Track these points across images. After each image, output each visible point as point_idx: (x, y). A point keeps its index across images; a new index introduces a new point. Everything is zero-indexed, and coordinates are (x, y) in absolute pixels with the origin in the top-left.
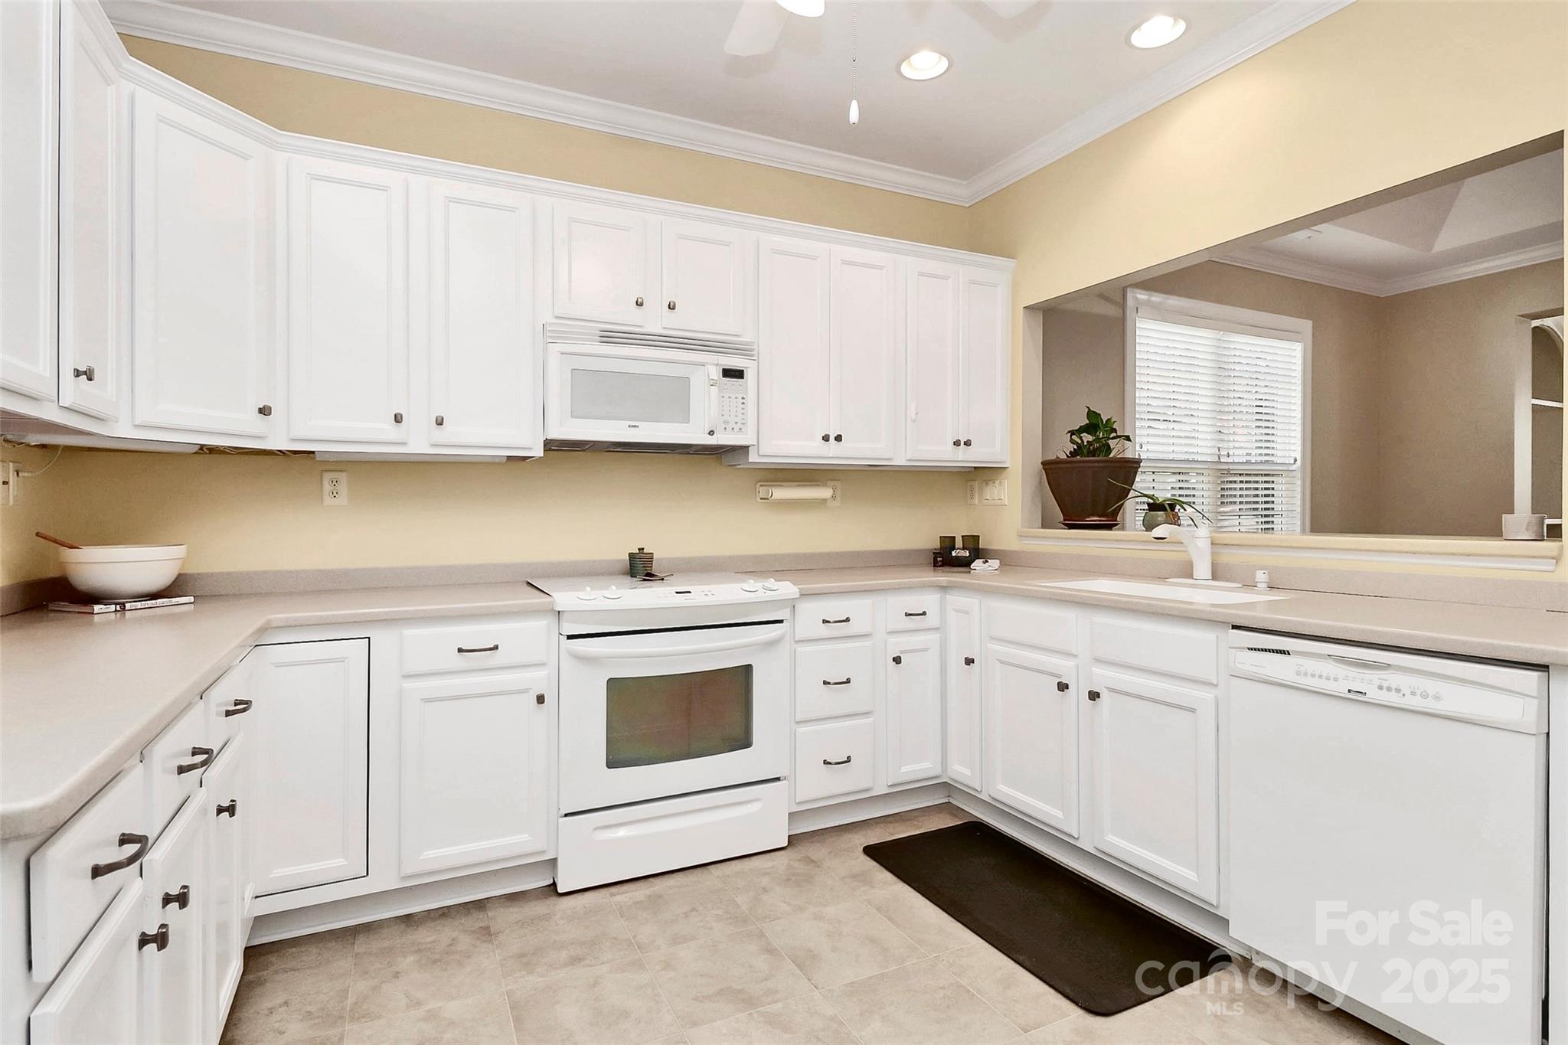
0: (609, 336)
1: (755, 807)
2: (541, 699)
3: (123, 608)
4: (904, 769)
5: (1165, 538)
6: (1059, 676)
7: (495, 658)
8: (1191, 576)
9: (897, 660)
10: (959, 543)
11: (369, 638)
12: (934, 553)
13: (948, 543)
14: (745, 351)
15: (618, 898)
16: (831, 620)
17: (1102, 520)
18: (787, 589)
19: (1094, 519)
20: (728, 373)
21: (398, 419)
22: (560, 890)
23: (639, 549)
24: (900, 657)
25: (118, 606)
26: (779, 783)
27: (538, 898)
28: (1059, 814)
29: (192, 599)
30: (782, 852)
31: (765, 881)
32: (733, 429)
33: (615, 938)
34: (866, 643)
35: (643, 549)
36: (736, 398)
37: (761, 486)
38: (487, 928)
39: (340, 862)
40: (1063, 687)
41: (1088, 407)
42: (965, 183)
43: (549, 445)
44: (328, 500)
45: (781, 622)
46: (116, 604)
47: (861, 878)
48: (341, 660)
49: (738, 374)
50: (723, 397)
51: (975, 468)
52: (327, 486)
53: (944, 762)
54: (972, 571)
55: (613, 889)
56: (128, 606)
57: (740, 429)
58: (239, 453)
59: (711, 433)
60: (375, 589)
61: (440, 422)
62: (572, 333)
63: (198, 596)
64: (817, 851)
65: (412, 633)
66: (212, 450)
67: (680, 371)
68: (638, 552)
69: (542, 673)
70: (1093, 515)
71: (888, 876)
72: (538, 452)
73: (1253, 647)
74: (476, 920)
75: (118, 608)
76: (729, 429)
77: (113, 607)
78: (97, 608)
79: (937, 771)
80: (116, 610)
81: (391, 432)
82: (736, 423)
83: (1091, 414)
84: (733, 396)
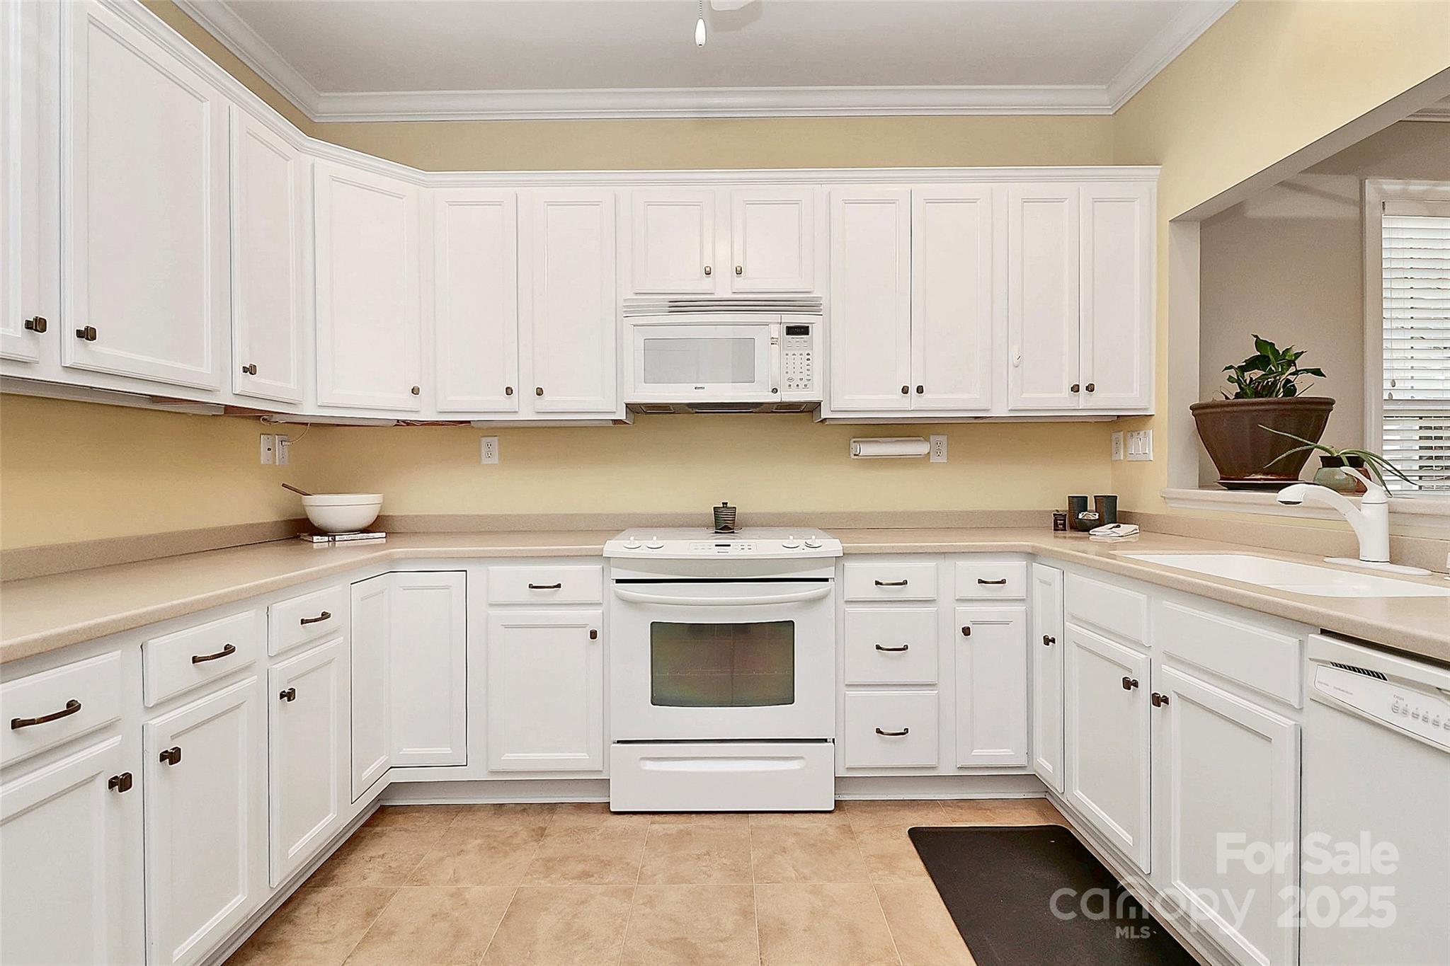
0: (678, 306)
1: (794, 765)
2: (593, 635)
3: (334, 540)
4: (976, 752)
5: (1299, 503)
6: (1130, 671)
7: (560, 595)
8: (1355, 555)
9: (966, 631)
10: (1091, 505)
11: (466, 571)
12: (1055, 515)
13: (1079, 503)
14: (811, 306)
15: (656, 827)
16: (884, 582)
17: (1271, 479)
18: (832, 546)
19: (1258, 477)
20: (792, 331)
21: (509, 391)
22: (612, 810)
23: (723, 503)
24: (969, 628)
25: (330, 538)
26: (826, 744)
27: (597, 812)
28: (1128, 838)
29: (384, 535)
30: (828, 816)
31: (790, 841)
32: (798, 385)
33: (628, 864)
34: (931, 609)
35: (726, 503)
36: (801, 355)
37: (854, 442)
38: (544, 829)
39: (447, 750)
40: (1128, 684)
41: (1256, 336)
42: (1105, 87)
43: (632, 408)
44: (485, 461)
45: (826, 580)
46: (329, 536)
47: (889, 862)
48: (446, 588)
49: (802, 330)
50: (787, 355)
51: (1118, 416)
52: (484, 450)
53: (1030, 753)
54: (1091, 537)
55: (657, 818)
56: (337, 538)
57: (806, 385)
58: (422, 425)
59: (775, 391)
60: (489, 532)
61: (540, 392)
62: (643, 306)
63: (389, 533)
64: (860, 822)
65: (497, 569)
66: (408, 423)
67: (747, 332)
68: (722, 506)
69: (597, 612)
70: (1256, 473)
71: (919, 865)
72: (621, 415)
73: (1337, 662)
74: (537, 821)
75: (330, 539)
76: (794, 385)
77: (326, 539)
78: (315, 538)
79: (1022, 761)
80: (329, 541)
81: (503, 402)
82: (801, 379)
83: (1260, 344)
84: (798, 353)
